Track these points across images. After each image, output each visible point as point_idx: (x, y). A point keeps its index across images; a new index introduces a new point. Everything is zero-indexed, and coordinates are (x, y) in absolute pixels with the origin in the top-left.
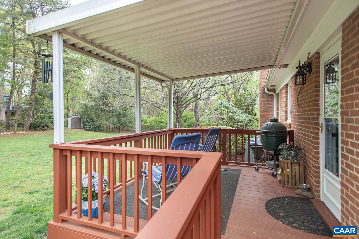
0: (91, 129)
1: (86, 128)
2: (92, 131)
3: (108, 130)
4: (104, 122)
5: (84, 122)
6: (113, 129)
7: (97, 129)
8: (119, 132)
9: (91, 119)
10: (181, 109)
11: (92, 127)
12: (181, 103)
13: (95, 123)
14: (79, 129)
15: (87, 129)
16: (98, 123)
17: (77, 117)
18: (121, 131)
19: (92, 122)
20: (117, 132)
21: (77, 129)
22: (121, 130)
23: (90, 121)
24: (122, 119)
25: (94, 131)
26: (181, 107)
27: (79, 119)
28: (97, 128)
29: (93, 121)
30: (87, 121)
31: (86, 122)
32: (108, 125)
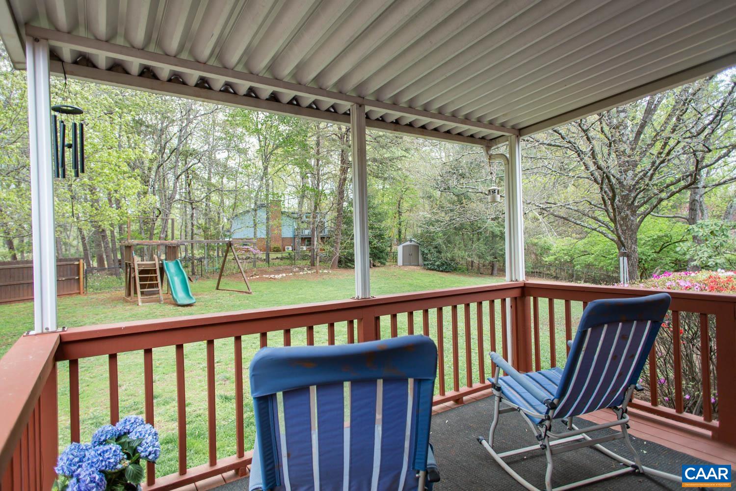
0: (436, 267)
1: (428, 264)
2: (439, 271)
3: (470, 269)
4: (460, 252)
5: (423, 253)
6: (479, 268)
7: (448, 267)
8: (492, 274)
9: (436, 247)
10: (632, 218)
11: (437, 264)
12: (633, 203)
13: (443, 255)
14: (415, 267)
15: (429, 267)
16: (449, 255)
17: (413, 243)
18: (495, 272)
19: (438, 254)
20: (488, 274)
21: (413, 267)
22: (496, 269)
23: (433, 250)
24: (498, 245)
25: (442, 271)
26: (634, 213)
27: (416, 248)
28: (448, 265)
29: (440, 252)
30: (429, 251)
31: (427, 254)
32: (470, 259)
